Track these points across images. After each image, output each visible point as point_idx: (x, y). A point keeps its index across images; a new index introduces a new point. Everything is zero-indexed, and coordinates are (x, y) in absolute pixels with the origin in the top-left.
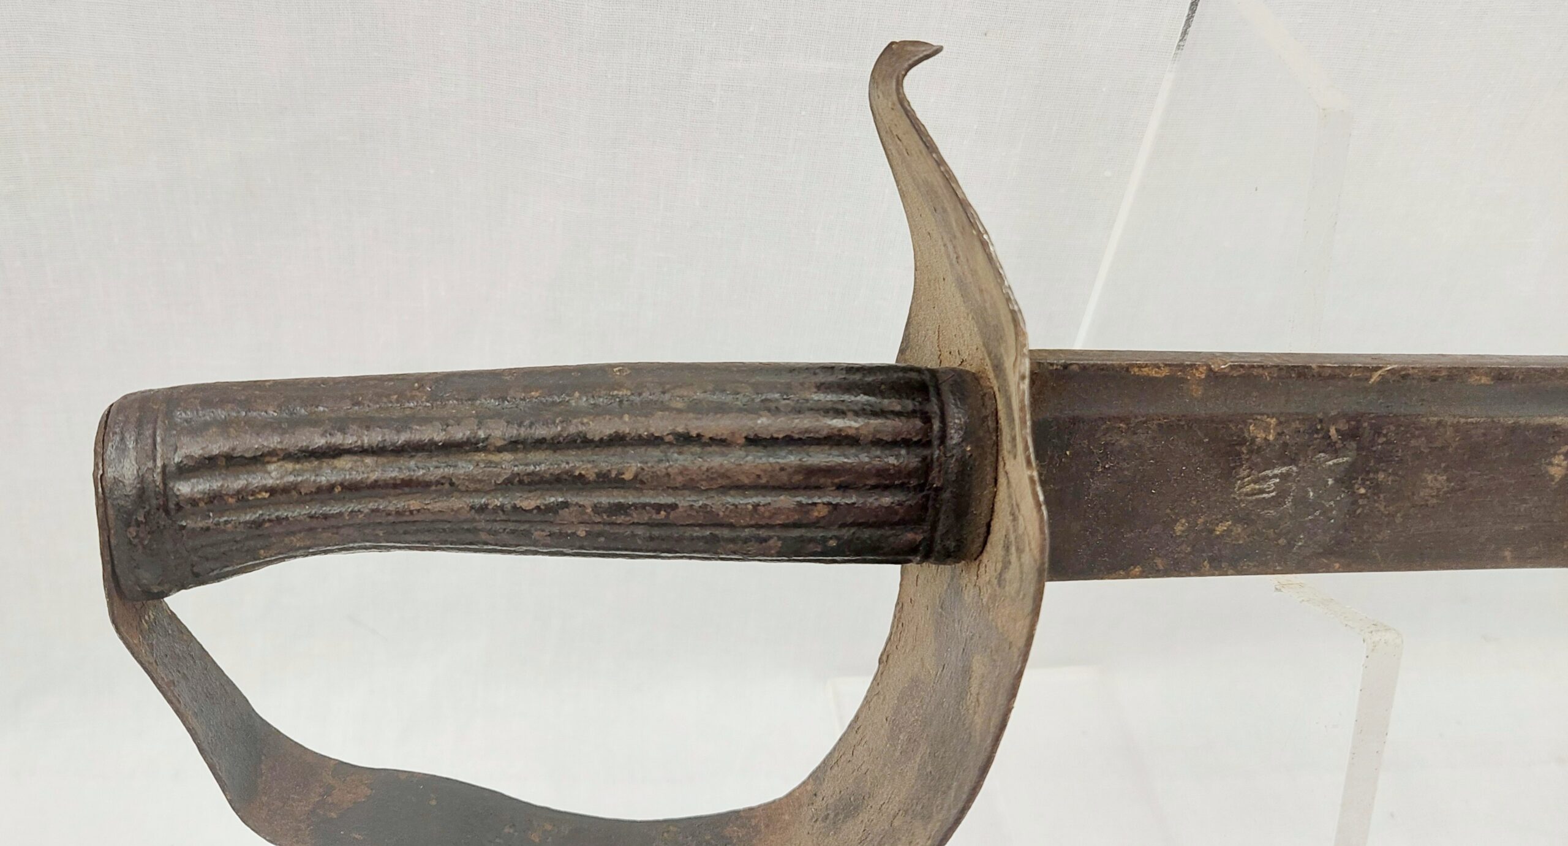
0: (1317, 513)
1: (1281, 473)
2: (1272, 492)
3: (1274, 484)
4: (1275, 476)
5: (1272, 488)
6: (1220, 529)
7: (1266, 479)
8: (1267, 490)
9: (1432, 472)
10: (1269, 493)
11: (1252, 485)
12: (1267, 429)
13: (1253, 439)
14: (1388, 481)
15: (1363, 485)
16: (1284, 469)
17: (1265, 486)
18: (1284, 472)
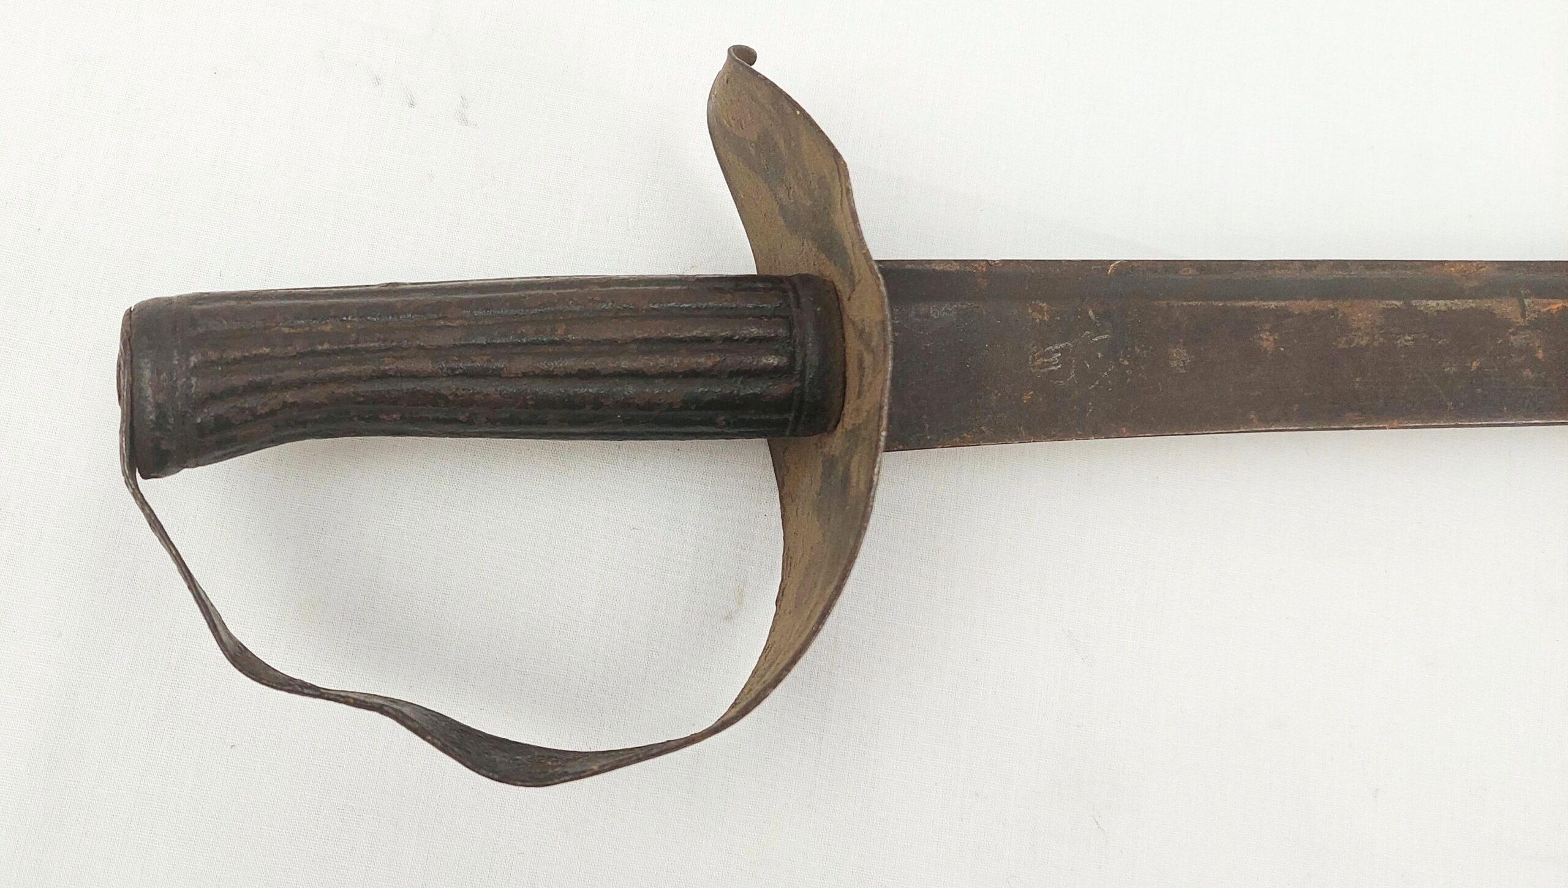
0: (1097, 383)
1: (1061, 348)
2: (1058, 364)
3: (1057, 358)
4: (1057, 351)
5: (1057, 362)
6: (1026, 398)
7: (1049, 354)
8: (1054, 363)
9: (1175, 347)
10: (1055, 365)
11: (1041, 359)
12: (1041, 311)
13: (1034, 319)
14: (1143, 355)
15: (1125, 358)
16: (1062, 345)
17: (1052, 360)
18: (1063, 347)
